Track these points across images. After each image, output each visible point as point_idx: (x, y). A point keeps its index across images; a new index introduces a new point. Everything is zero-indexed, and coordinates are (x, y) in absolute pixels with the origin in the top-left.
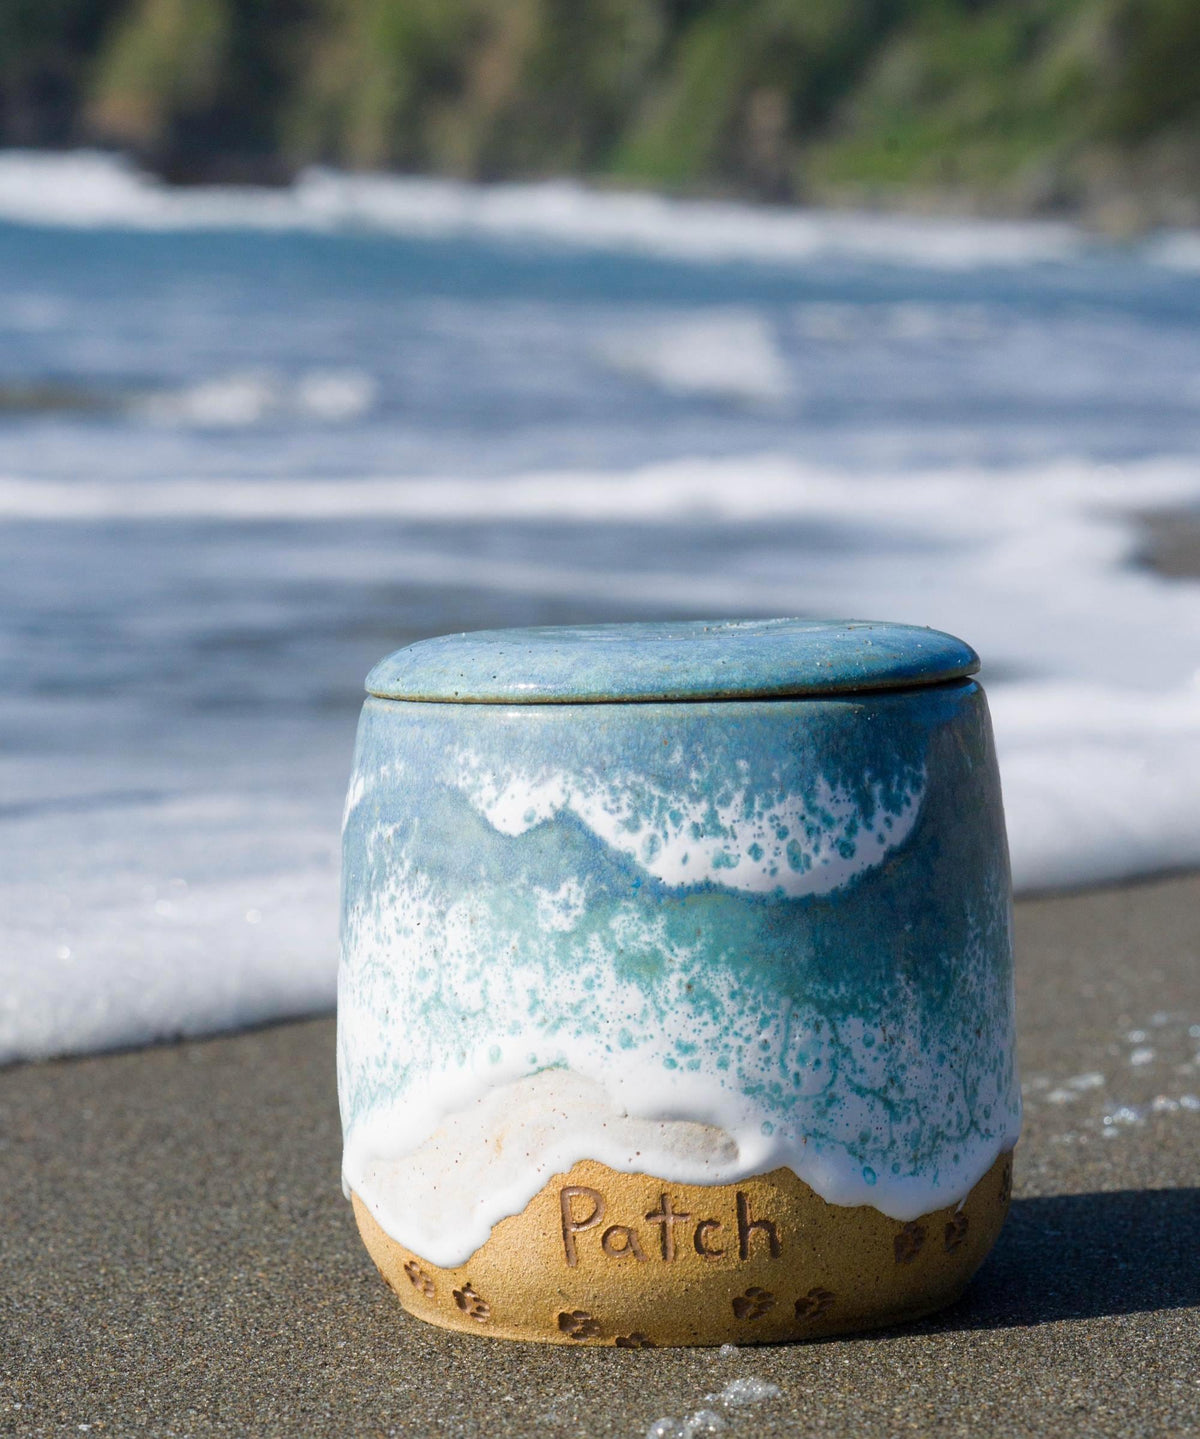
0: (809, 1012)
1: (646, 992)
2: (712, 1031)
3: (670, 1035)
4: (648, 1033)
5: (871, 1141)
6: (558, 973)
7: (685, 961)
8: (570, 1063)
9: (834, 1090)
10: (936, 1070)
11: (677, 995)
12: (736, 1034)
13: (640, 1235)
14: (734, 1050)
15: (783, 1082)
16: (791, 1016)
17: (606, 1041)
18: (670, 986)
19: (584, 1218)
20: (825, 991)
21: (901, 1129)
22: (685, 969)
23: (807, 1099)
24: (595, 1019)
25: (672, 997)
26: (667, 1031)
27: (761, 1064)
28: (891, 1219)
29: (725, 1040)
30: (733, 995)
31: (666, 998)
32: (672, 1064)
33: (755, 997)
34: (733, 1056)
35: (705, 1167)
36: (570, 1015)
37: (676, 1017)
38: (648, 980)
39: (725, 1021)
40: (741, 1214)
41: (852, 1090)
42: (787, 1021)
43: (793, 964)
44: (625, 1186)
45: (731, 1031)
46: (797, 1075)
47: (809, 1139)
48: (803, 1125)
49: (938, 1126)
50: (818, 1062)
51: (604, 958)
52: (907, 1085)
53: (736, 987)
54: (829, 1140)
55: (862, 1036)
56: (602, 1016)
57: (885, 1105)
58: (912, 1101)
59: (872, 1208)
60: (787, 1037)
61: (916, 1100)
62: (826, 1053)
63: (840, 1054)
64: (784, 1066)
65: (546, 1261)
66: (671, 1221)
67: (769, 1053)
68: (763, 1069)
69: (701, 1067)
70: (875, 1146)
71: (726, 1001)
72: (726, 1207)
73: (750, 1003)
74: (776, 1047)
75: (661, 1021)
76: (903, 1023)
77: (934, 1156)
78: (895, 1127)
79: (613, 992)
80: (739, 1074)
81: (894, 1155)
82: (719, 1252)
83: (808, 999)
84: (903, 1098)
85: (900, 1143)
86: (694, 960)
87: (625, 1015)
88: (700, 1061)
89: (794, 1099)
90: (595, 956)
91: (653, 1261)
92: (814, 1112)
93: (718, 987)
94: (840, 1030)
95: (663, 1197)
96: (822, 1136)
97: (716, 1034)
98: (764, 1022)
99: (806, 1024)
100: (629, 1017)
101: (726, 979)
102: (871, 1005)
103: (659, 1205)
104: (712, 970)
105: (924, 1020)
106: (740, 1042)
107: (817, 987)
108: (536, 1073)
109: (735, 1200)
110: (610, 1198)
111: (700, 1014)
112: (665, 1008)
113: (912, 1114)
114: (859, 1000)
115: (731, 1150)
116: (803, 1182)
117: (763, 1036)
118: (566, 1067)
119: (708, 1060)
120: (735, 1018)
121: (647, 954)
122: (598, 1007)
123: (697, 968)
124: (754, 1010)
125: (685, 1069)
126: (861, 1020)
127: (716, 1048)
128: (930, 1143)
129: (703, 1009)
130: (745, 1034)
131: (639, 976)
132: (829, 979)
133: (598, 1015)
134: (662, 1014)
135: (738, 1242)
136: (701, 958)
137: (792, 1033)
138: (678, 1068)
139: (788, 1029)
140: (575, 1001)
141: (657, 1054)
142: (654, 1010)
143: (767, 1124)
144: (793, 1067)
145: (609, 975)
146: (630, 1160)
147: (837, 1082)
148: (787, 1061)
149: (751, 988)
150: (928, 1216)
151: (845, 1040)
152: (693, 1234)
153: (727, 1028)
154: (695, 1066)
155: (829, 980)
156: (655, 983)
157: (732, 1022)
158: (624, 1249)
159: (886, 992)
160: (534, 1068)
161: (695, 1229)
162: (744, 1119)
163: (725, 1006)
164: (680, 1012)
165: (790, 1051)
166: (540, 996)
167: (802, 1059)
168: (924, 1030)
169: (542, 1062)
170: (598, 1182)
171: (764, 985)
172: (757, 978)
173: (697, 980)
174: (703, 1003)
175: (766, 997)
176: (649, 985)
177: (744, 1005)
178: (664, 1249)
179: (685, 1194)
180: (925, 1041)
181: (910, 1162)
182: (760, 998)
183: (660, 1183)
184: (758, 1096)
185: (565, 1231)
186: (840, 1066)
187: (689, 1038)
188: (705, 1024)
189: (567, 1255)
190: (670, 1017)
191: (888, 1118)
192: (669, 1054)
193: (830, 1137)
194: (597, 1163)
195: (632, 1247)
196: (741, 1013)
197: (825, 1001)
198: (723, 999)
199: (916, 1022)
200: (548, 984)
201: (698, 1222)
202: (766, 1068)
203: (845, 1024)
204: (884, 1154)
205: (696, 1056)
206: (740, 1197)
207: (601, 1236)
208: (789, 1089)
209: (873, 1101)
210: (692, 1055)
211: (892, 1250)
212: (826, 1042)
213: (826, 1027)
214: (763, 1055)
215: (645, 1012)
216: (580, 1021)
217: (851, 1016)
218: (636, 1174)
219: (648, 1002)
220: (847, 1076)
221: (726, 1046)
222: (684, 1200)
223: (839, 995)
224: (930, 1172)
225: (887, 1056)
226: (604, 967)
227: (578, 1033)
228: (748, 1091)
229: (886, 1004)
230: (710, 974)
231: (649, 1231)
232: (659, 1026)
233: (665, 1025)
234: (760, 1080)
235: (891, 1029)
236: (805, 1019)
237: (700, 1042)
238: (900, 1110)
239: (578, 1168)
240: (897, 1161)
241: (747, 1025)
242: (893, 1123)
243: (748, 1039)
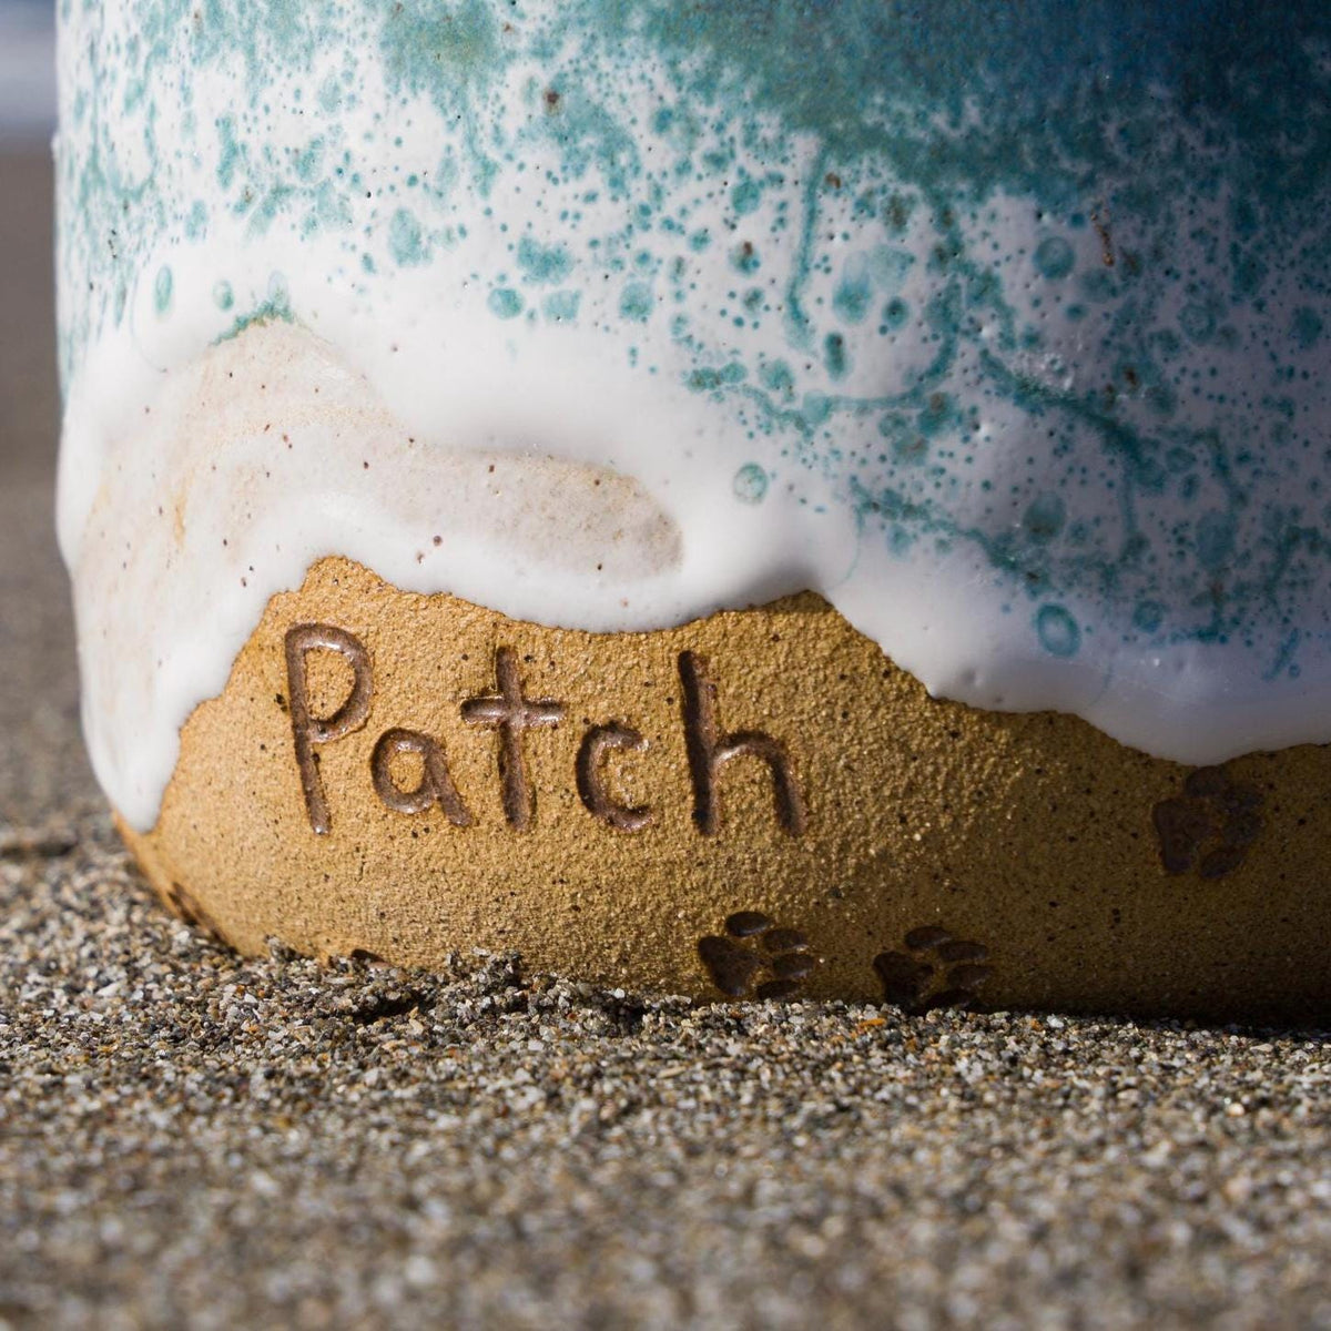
0: (873, 173)
1: (452, 116)
2: (608, 216)
3: (504, 228)
4: (454, 220)
5: (1065, 531)
6: (272, 71)
7: (541, 31)
8: (293, 307)
9: (946, 387)
10: (1286, 361)
11: (522, 121)
12: (669, 225)
13: (450, 756)
14: (665, 270)
15: (795, 360)
16: (823, 181)
17: (363, 248)
18: (506, 97)
19: (332, 708)
20: (921, 118)
21: (1161, 510)
22: (543, 51)
23: (863, 408)
24: (341, 186)
25: (512, 124)
26: (500, 216)
27: (736, 308)
28: (1141, 755)
29: (641, 241)
30: (662, 121)
31: (497, 128)
32: (510, 303)
33: (720, 128)
34: (662, 285)
35: (595, 578)
36: (292, 179)
37: (520, 178)
38: (457, 82)
39: (640, 191)
40: (691, 712)
41: (1003, 392)
42: (810, 197)
43: (828, 43)
44: (413, 625)
45: (656, 218)
46: (835, 342)
47: (873, 519)
48: (854, 479)
49: (1296, 513)
50: (895, 310)
51: (361, 28)
52: (1183, 390)
53: (671, 98)
54: (931, 526)
55: (1032, 245)
56: (356, 179)
57: (1108, 443)
58: (1198, 436)
59: (1074, 721)
60: (808, 237)
61: (1213, 436)
62: (918, 286)
63: (964, 292)
64: (798, 317)
65: (271, 817)
66: (518, 722)
67: (757, 280)
68: (739, 322)
69: (581, 314)
70: (1078, 551)
71: (643, 135)
72: (653, 692)
73: (709, 142)
74: (775, 265)
75: (485, 191)
76: (1170, 219)
77: (1282, 595)
78: (1142, 504)
79: (378, 117)
80: (676, 331)
81: (1143, 581)
82: (640, 811)
83: (872, 137)
84: (1172, 425)
85: (1160, 546)
86: (563, 27)
87: (405, 173)
88: (576, 297)
89: (827, 407)
90: (341, 24)
91: (484, 826)
92: (883, 445)
93: (623, 99)
94: (964, 223)
95: (501, 657)
96: (910, 510)
97: (619, 226)
98: (746, 195)
99: (863, 205)
100: (413, 180)
101: (643, 77)
102: (1066, 164)
103: (491, 680)
104: (609, 53)
105: (1243, 218)
106: (680, 246)
107: (898, 105)
108: (235, 334)
109: (675, 674)
110: (383, 658)
111: (579, 172)
112: (494, 155)
113: (1203, 473)
114: (1026, 148)
115: (661, 538)
116: (858, 634)
117: (739, 236)
118: (286, 314)
119: (598, 293)
120: (668, 184)
121: (454, 13)
122: (347, 156)
123: (571, 47)
124: (717, 161)
125: (540, 316)
126: (1030, 203)
127: (618, 263)
128: (1268, 556)
129: (587, 158)
130: (693, 225)
131: (437, 73)
132: (937, 86)
133: (348, 180)
134: (489, 169)
135: (688, 786)
136: (582, 22)
137: (822, 228)
138: (523, 316)
139: (812, 216)
140: (302, 143)
141: (475, 276)
142: (470, 162)
143: (753, 471)
144: (826, 320)
145: (372, 70)
146: (420, 558)
147: (957, 365)
148: (808, 304)
149: (709, 101)
150: (1272, 755)
151: (980, 254)
152: (573, 758)
153: (645, 210)
154: (563, 310)
155: (933, 89)
156: (472, 88)
157: (658, 193)
158: (419, 792)
159: (1110, 131)
160: (227, 320)
161: (577, 745)
162: (689, 454)
163: (642, 150)
164: (530, 166)
165: (817, 276)
166: (240, 136)
167: (851, 300)
168: (1246, 247)
169: (244, 307)
170: (358, 615)
171: (747, 97)
172: (729, 74)
173: (571, 80)
174: (588, 141)
175: (751, 129)
176: (458, 94)
177: (691, 148)
178: (509, 795)
179: (549, 651)
180: (1248, 276)
181: (1197, 602)
182: (735, 129)
183: (489, 619)
184: (728, 395)
185: (300, 742)
186: (964, 325)
187: (551, 234)
188: (591, 197)
189: (308, 803)
190: (507, 178)
191: (1116, 474)
192: (503, 278)
193: (935, 516)
194: (356, 564)
195: (437, 789)
196: (683, 168)
197: (919, 145)
198: (635, 131)
199: (1216, 223)
200: (253, 102)
201: (583, 728)
202: (749, 322)
203: (982, 211)
204: (1109, 576)
205: (570, 284)
206: (686, 662)
207: (369, 753)
208: (814, 382)
209: (1070, 428)
210: (558, 280)
211: (1149, 841)
212: (923, 258)
213: (921, 217)
214: (743, 284)
215: (448, 166)
216: (313, 194)
217: (999, 189)
218: (436, 596)
219: (456, 140)
220: (985, 353)
221: (644, 258)
222: (546, 667)
223: (963, 130)
224: (1269, 638)
225: (1114, 305)
226: (360, 53)
227: (311, 225)
228: (702, 380)
229: (1112, 164)
230: (605, 65)
231: (470, 747)
232: (481, 204)
233: (494, 201)
234: (735, 352)
235: (1127, 234)
236: (860, 189)
237: (578, 249)
238: (1161, 460)
239: (316, 576)
240: (1152, 596)
241: (697, 202)
242: (1136, 494)
243: (701, 240)
